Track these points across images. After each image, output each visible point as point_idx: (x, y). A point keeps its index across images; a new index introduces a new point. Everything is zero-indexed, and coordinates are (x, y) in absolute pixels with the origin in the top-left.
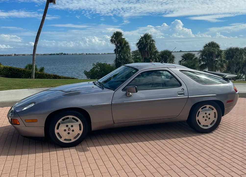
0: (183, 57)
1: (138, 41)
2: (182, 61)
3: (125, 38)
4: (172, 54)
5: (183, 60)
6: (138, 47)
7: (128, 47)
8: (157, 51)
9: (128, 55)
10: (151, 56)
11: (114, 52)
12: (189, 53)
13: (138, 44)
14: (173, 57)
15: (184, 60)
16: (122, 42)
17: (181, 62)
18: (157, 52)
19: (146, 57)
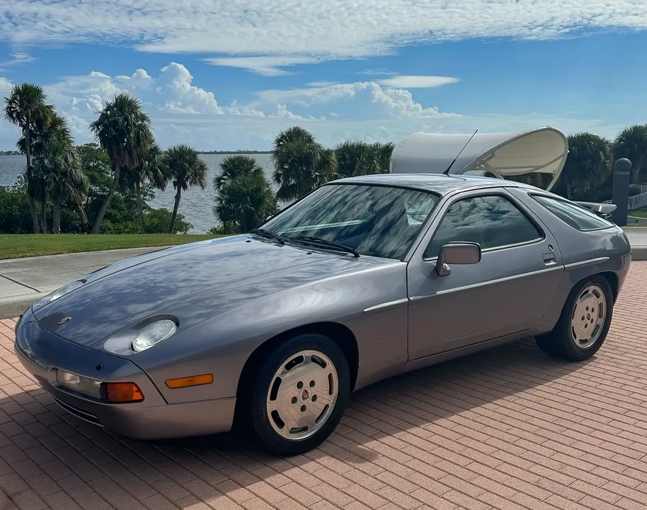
0: (224, 166)
1: (97, 118)
2: (224, 179)
3: (51, 106)
4: (200, 157)
5: (225, 174)
6: (101, 135)
7: (64, 135)
8: (156, 147)
9: (66, 160)
10: (142, 164)
11: (17, 149)
12: (238, 158)
13: (97, 124)
14: (202, 167)
15: (227, 175)
16: (46, 118)
17: (221, 181)
18: (155, 151)
19: (126, 167)
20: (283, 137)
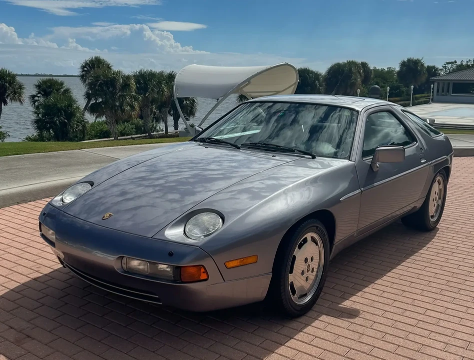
0: (38, 86)
2: (38, 97)
4: (18, 78)
5: (39, 93)
12: (50, 80)
14: (21, 87)
17: (36, 98)
20: (86, 64)
